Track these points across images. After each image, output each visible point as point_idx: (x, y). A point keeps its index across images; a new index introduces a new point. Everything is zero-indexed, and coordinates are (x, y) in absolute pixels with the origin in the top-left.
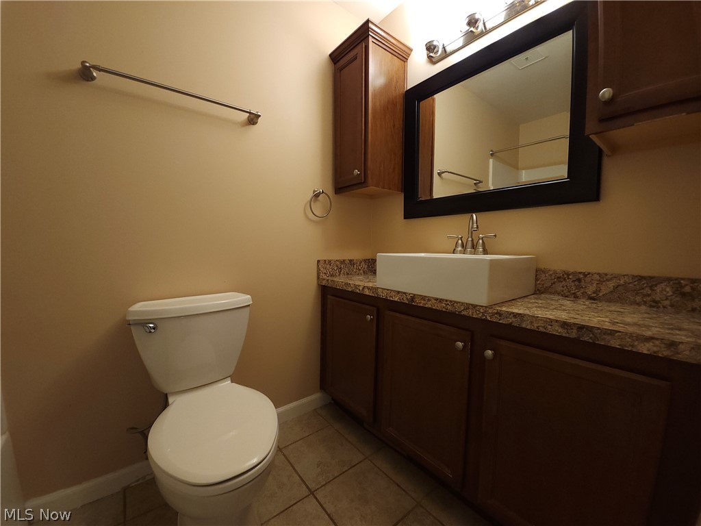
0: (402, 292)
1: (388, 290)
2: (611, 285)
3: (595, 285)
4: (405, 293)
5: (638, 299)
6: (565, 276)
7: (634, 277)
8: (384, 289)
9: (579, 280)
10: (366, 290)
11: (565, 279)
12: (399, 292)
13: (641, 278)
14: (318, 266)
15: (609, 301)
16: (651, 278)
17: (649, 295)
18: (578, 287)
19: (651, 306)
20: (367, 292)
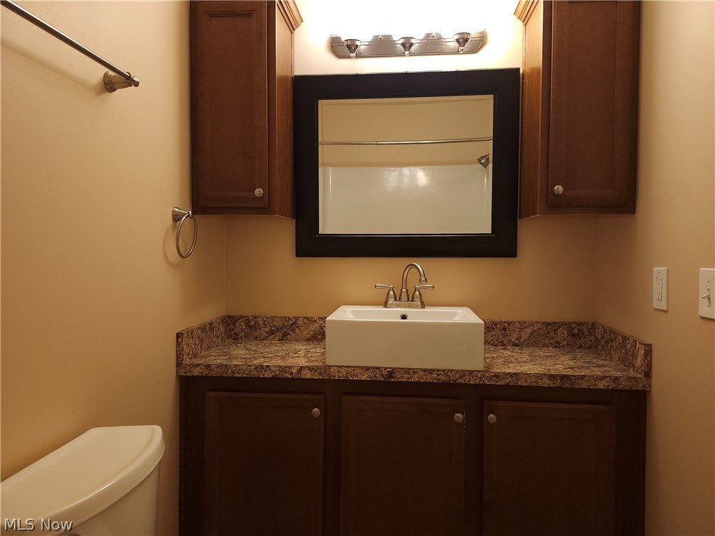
0: (373, 368)
2: (529, 331)
3: (517, 333)
4: (378, 368)
5: (547, 341)
6: (494, 326)
7: (543, 323)
9: (505, 329)
11: (493, 329)
12: (368, 368)
13: (548, 324)
15: (528, 346)
16: (554, 323)
17: (554, 338)
18: (505, 336)
19: (556, 347)
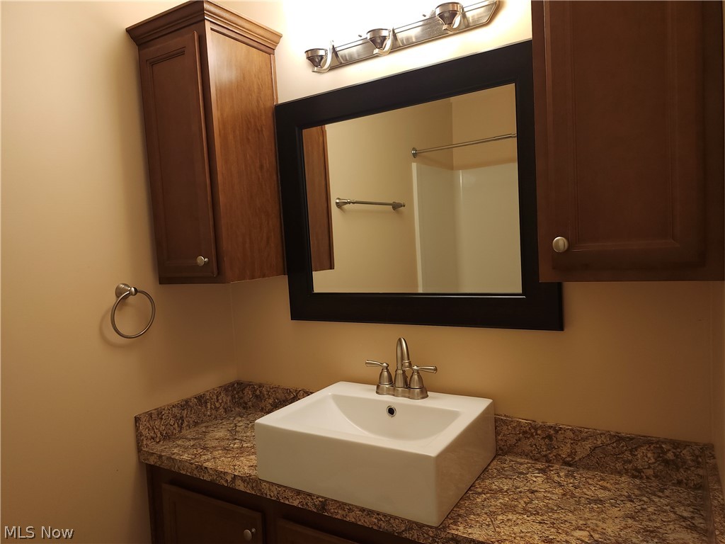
0: (304, 493)
1: (279, 486)
2: (588, 445)
3: (569, 445)
4: (310, 495)
5: (619, 466)
6: (533, 431)
7: (612, 437)
8: (273, 484)
9: (550, 437)
10: (239, 482)
11: (532, 435)
12: (299, 492)
13: (619, 438)
14: (137, 428)
15: (588, 468)
16: (631, 439)
17: (630, 462)
18: (550, 447)
19: (634, 477)
20: (241, 486)
